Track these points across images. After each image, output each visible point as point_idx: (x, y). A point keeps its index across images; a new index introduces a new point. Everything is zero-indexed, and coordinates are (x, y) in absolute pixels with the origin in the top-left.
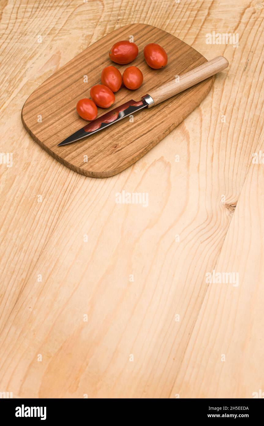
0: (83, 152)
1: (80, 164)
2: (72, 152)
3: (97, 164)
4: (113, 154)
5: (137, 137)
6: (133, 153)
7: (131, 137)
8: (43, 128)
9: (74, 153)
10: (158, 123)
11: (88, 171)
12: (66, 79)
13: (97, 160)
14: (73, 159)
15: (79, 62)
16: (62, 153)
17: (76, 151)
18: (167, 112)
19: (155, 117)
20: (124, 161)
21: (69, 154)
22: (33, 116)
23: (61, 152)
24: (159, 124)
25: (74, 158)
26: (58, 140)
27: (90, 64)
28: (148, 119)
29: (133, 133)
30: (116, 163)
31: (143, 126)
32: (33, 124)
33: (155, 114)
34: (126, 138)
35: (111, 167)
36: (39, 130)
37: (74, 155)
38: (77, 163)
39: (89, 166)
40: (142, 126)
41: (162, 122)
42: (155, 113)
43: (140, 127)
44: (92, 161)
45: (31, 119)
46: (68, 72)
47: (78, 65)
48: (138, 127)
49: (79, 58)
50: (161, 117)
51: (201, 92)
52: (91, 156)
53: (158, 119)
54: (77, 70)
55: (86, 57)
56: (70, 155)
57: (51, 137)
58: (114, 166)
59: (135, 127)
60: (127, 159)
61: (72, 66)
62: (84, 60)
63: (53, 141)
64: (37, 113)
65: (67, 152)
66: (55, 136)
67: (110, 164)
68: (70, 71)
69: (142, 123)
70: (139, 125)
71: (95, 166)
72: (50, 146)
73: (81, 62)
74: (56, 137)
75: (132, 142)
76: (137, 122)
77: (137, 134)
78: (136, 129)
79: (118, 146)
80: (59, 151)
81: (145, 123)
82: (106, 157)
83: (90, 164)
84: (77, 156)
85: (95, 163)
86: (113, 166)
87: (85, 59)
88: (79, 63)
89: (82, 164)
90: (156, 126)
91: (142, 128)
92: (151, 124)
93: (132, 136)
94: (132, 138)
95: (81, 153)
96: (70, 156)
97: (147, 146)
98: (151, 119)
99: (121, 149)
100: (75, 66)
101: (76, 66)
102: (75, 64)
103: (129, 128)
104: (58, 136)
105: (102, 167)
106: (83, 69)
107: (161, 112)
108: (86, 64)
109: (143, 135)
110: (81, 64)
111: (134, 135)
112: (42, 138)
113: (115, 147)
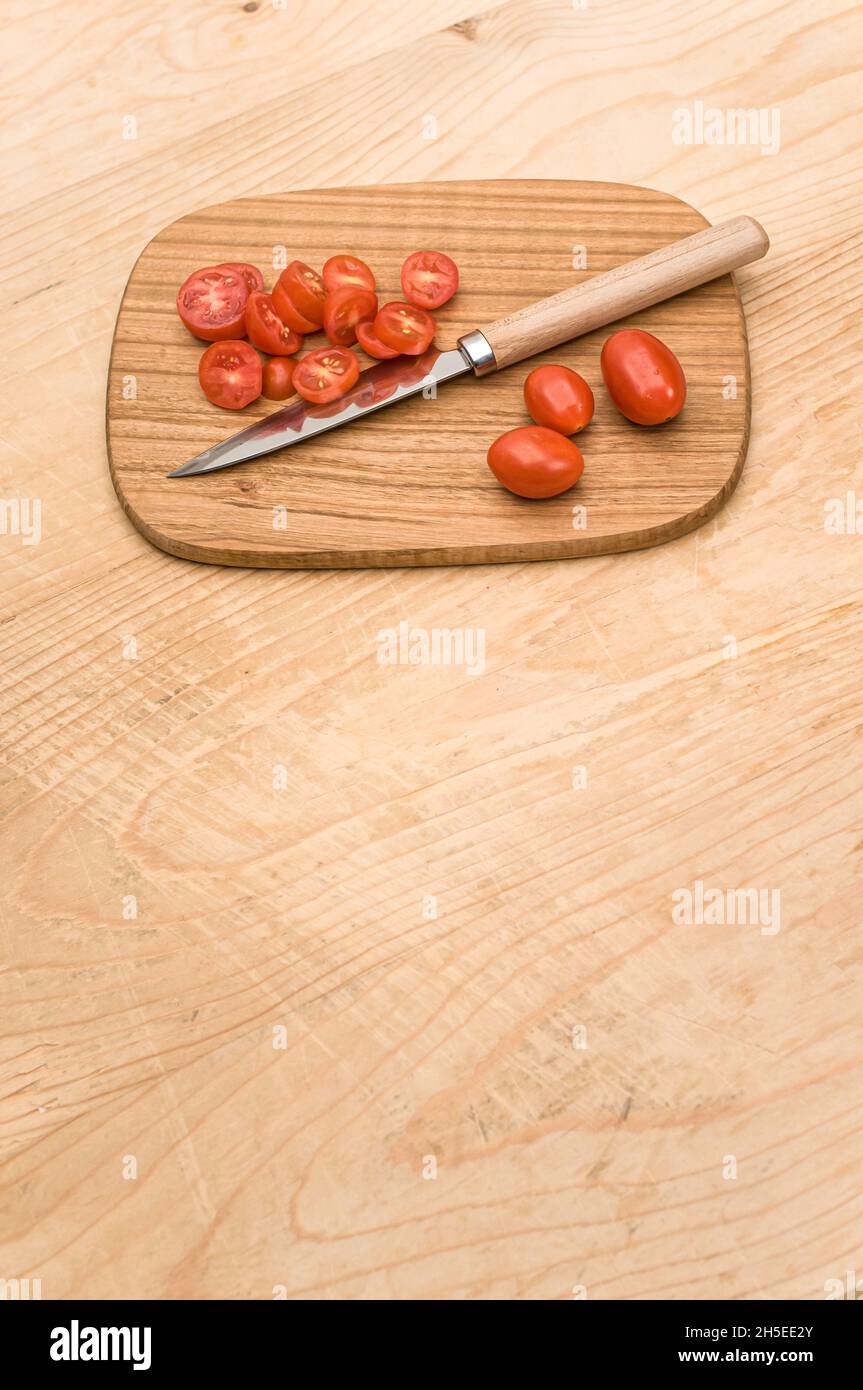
0: (168, 439)
1: (126, 462)
2: (143, 419)
3: (158, 496)
4: (219, 500)
5: (320, 508)
6: (262, 540)
7: (306, 495)
8: (156, 307)
10: (406, 516)
11: (124, 493)
12: (345, 224)
14: (127, 436)
15: (426, 203)
16: (126, 402)
17: (157, 424)
18: (463, 506)
19: (420, 493)
20: (222, 541)
21: (136, 418)
24: (406, 521)
25: (134, 437)
26: (152, 364)
27: (445, 228)
28: (397, 486)
29: (321, 490)
30: (200, 530)
31: (367, 493)
32: (149, 280)
33: (428, 487)
34: (292, 488)
35: (177, 529)
36: (143, 304)
37: (140, 430)
38: (125, 454)
39: (139, 486)
40: (365, 489)
41: (420, 522)
42: (432, 484)
43: (357, 487)
45: (160, 261)
46: (374, 209)
47: (415, 207)
48: (351, 487)
49: (438, 194)
50: (433, 506)
51: (614, 525)
52: (170, 463)
53: (421, 506)
54: (395, 221)
55: (458, 203)
56: (132, 422)
57: (149, 342)
58: (188, 534)
59: (345, 479)
60: (233, 541)
61: (397, 201)
62: (442, 207)
63: (140, 357)
64: (187, 259)
65: (136, 408)
67: (185, 521)
68: (380, 209)
69: (374, 482)
70: (360, 481)
71: (150, 495)
72: (122, 364)
73: (429, 207)
74: (157, 351)
76: (365, 470)
77: (329, 500)
78: (340, 487)
79: (252, 491)
81: (377, 488)
82: (196, 494)
83: (146, 481)
84: (141, 438)
85: (161, 488)
86: (186, 531)
87: (450, 203)
88: (423, 207)
89: (132, 466)
90: (392, 520)
91: (357, 495)
92: (390, 503)
93: (313, 496)
94: (306, 501)
95: (159, 438)
96: (129, 425)
98: (407, 491)
99: (250, 506)
100: (402, 206)
101: (408, 207)
103: (330, 470)
104: (163, 354)
105: (161, 511)
107: (450, 495)
109: (339, 516)
111: (318, 496)
112: (126, 329)
113: (243, 490)
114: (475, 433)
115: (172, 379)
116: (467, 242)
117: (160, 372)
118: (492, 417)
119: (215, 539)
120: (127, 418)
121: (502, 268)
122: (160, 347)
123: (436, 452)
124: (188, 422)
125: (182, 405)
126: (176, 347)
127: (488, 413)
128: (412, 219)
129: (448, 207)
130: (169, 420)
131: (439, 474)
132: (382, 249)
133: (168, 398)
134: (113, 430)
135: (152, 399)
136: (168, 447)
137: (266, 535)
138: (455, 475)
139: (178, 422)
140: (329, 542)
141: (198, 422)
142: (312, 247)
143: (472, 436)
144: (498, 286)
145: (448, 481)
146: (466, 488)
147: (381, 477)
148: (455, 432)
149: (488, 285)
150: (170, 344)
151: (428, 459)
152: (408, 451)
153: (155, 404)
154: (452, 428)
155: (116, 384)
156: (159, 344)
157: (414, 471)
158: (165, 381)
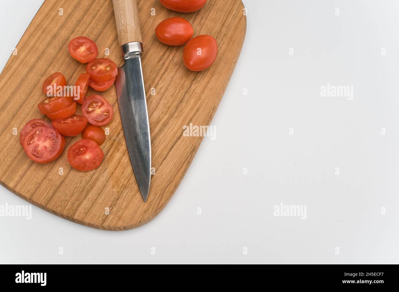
0: (98, 196)
1: (100, 219)
2: (82, 203)
3: (127, 211)
5: (170, 146)
6: (174, 176)
9: (84, 203)
10: (193, 113)
11: (117, 226)
12: (27, 75)
13: (125, 203)
14: (87, 213)
15: (36, 38)
16: (67, 207)
17: (87, 198)
18: (198, 91)
19: (184, 104)
20: (165, 194)
21: (79, 206)
23: (65, 207)
24: (194, 115)
25: (89, 210)
26: (53, 188)
27: (54, 37)
28: (175, 111)
29: (161, 142)
30: (154, 200)
31: (172, 125)
32: (4, 170)
33: (182, 100)
35: (148, 210)
36: (17, 178)
37: (87, 206)
39: (117, 219)
40: (170, 125)
41: (198, 110)
42: (181, 98)
43: (167, 127)
44: (118, 208)
46: (26, 60)
47: (35, 43)
48: (166, 130)
49: (34, 31)
50: (192, 102)
51: (236, 41)
52: (112, 200)
53: (190, 106)
54: (38, 54)
55: (44, 26)
56: (80, 208)
57: (40, 184)
60: (167, 189)
61: (28, 49)
62: (42, 33)
63: (46, 191)
65: (74, 204)
66: (46, 182)
68: (28, 57)
69: (168, 119)
71: (124, 215)
72: (44, 202)
73: (39, 38)
74: (47, 182)
75: (165, 159)
76: (160, 121)
77: (167, 141)
78: (163, 135)
80: (61, 206)
81: (172, 120)
84: (91, 208)
85: (123, 209)
86: (152, 207)
87: (42, 29)
88: (37, 40)
89: (104, 218)
90: (190, 120)
91: (171, 129)
92: (182, 118)
93: (162, 147)
94: (163, 151)
95: (96, 200)
96: (81, 210)
97: (189, 158)
98: (180, 109)
100: (32, 48)
102: (31, 44)
104: (51, 180)
105: (135, 213)
106: (46, 49)
107: (191, 94)
108: (48, 38)
109: (177, 140)
110: (40, 40)
111: (163, 145)
112: (26, 191)
114: (166, 71)
115: (67, 181)
116: (67, 32)
117: (60, 185)
118: (162, 61)
119: (162, 196)
120: (77, 210)
121: (89, 25)
122: (45, 180)
123: (167, 89)
124: (95, 183)
125: (84, 183)
126: (50, 173)
127: (159, 62)
128: (41, 47)
129: (44, 31)
130: (88, 192)
131: (178, 93)
132: (49, 66)
133: (76, 187)
134: (80, 219)
135: (72, 195)
136: (103, 197)
137: (172, 174)
138: (182, 87)
139: (92, 188)
140: (188, 149)
141: (97, 179)
142: (31, 93)
143: (167, 73)
144: (98, 30)
145: (183, 91)
146: (190, 86)
147: (167, 116)
148: (161, 78)
149: (95, 34)
150: (47, 175)
151: (168, 94)
152: (161, 100)
153: (76, 195)
154: (158, 79)
155: (54, 208)
156: (44, 180)
157: (171, 102)
158: (66, 185)
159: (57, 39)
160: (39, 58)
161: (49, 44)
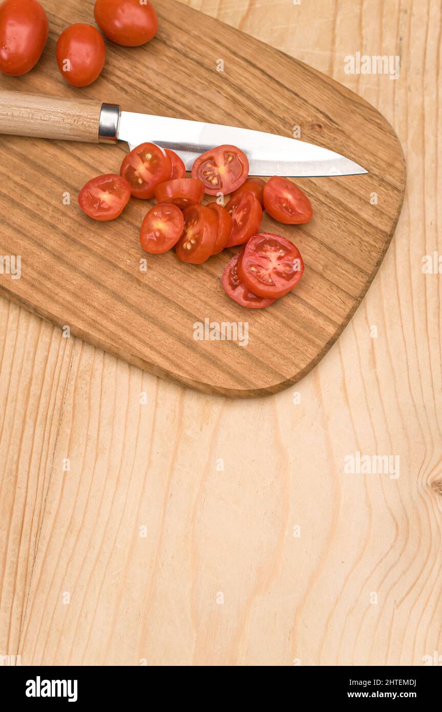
0: (354, 194)
1: (391, 193)
2: (364, 220)
3: (381, 154)
4: (340, 128)
5: (277, 87)
6: (326, 85)
7: (281, 101)
8: (312, 313)
9: (365, 216)
12: (130, 306)
13: (367, 156)
14: (382, 213)
15: (58, 290)
16: (372, 242)
17: (356, 210)
18: (184, 38)
21: (369, 224)
22: (277, 352)
23: (371, 245)
25: (377, 210)
26: (338, 263)
27: (59, 258)
29: (269, 98)
30: (363, 114)
31: (241, 80)
32: (306, 343)
33: (198, 63)
34: (287, 110)
35: (378, 123)
36: (321, 322)
37: (370, 212)
38: (390, 199)
39: (391, 170)
40: (240, 83)
42: (195, 63)
43: (244, 87)
44: (374, 166)
45: (289, 356)
46: (100, 308)
47: (68, 291)
48: (248, 90)
49: (43, 293)
50: (202, 48)
53: (209, 52)
54: (91, 286)
56: (374, 223)
57: (332, 284)
58: (372, 116)
59: (249, 97)
60: (346, 95)
61: (79, 304)
62: (49, 279)
63: (344, 274)
64: (267, 345)
65: (366, 232)
66: (328, 274)
67: (370, 126)
68: (96, 304)
69: (231, 85)
70: (240, 91)
71: (385, 158)
72: (362, 277)
73: (58, 285)
74: (329, 272)
75: (296, 95)
76: (232, 97)
77: (267, 89)
78: (255, 94)
79: (315, 122)
80: (369, 252)
81: (232, 79)
82: (354, 141)
83: (383, 170)
86: (373, 119)
87: (41, 279)
88: (62, 288)
89: (389, 188)
90: (235, 53)
91: (247, 81)
93: (276, 97)
94: (283, 97)
95: (360, 199)
96: (375, 221)
99: (321, 112)
100: (78, 297)
101: (74, 294)
102: (69, 298)
103: (255, 109)
104: (325, 267)
105: (383, 142)
106: (82, 273)
107: (188, 50)
108: (62, 268)
110: (63, 283)
111: (273, 95)
112: (343, 306)
113: (320, 127)
114: (144, 83)
115: (328, 241)
116: (52, 236)
117: (335, 252)
118: (125, 88)
119: (356, 102)
120: (376, 228)
121: (42, 199)
122: (325, 275)
123: (177, 83)
124: (333, 199)
125: (331, 215)
126: (314, 268)
127: (126, 92)
128: (77, 280)
129: (45, 276)
130: (346, 209)
131: (186, 67)
132: (116, 266)
133: (339, 228)
134: (391, 224)
135: (351, 233)
136: (356, 188)
137: (322, 87)
138: (177, 61)
139: (340, 204)
140: (283, 60)
141: (326, 195)
142: (167, 299)
143: (148, 82)
144: (54, 185)
145: (183, 60)
146: (176, 49)
147: (225, 86)
148: (157, 91)
149: (61, 190)
150: (317, 273)
151: (187, 82)
152: (196, 94)
153: (351, 227)
154: (157, 95)
155: (372, 262)
156: (324, 278)
157: (201, 78)
158: (335, 243)
159: (64, 253)
160: (99, 284)
161: (73, 268)
